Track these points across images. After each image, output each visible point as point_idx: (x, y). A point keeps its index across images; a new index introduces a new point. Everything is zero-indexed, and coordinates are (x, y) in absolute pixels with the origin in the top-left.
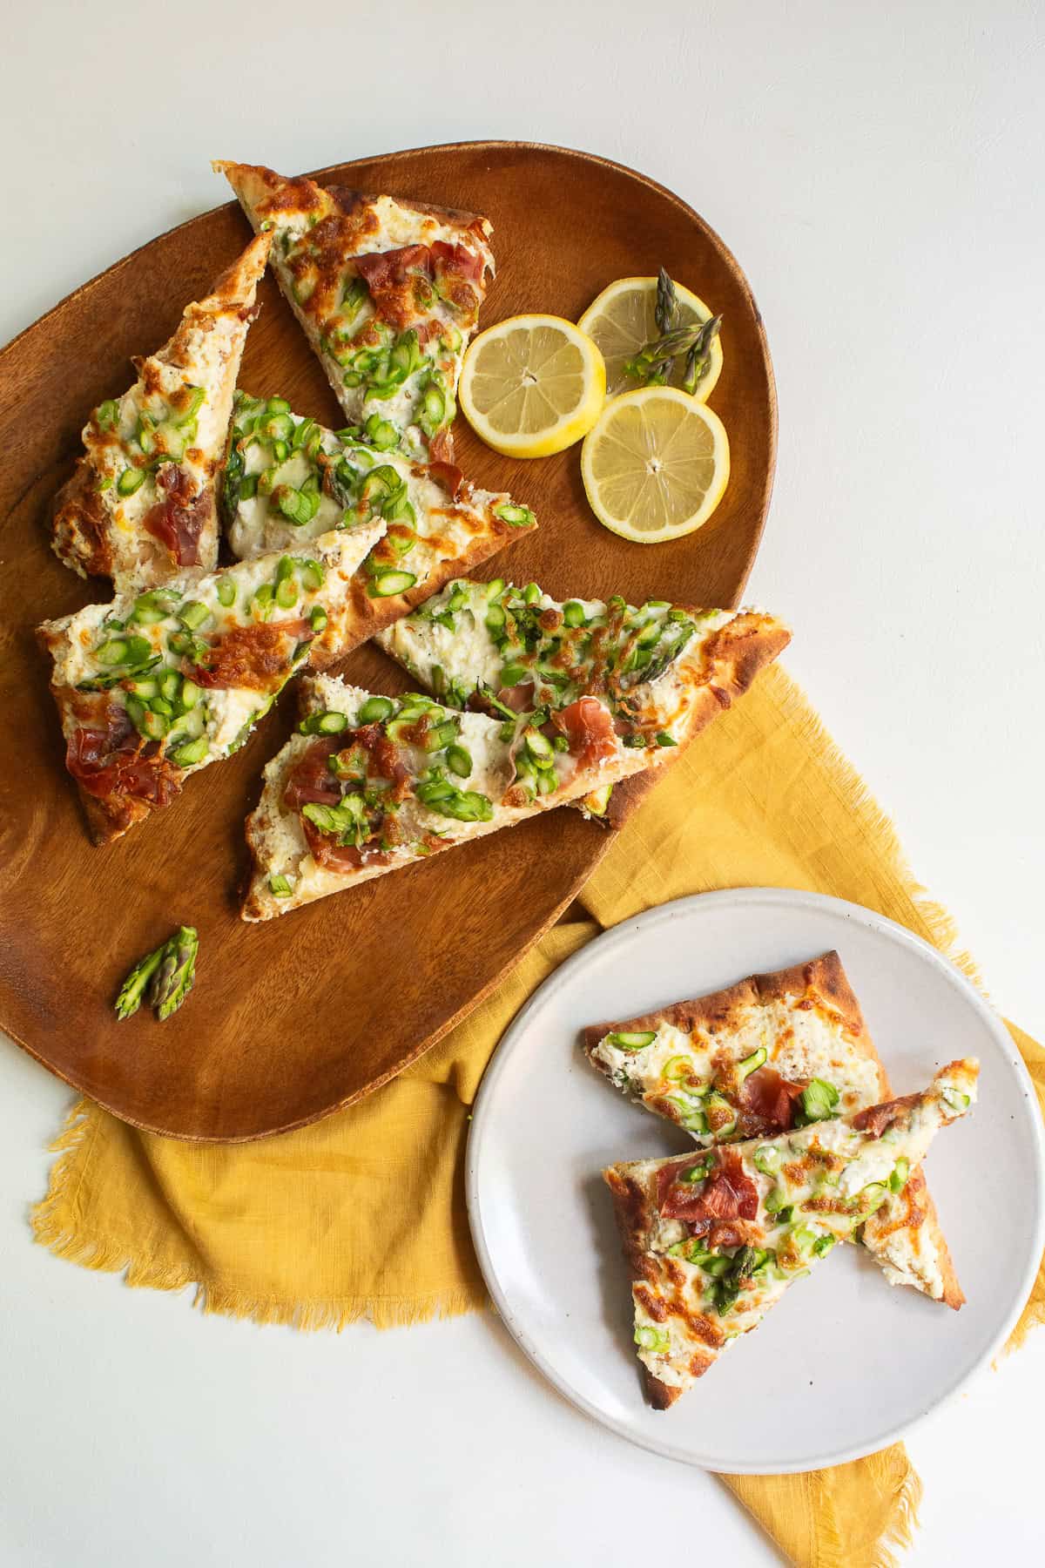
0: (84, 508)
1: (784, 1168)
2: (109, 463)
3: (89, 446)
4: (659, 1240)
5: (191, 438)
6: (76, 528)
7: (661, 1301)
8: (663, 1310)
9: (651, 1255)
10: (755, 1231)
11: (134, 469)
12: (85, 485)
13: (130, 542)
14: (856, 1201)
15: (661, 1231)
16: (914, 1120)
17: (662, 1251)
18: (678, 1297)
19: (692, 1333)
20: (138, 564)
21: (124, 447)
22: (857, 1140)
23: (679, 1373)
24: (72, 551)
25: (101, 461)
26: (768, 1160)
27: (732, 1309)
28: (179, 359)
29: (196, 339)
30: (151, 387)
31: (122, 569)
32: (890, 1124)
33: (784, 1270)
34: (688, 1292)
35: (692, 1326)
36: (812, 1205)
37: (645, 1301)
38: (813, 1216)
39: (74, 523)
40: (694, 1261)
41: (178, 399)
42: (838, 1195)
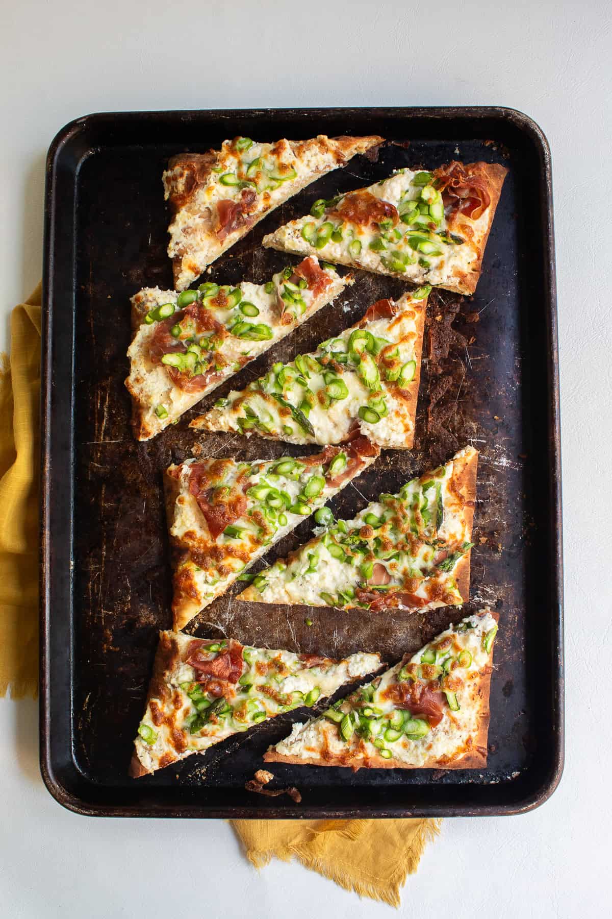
0: (198, 171)
1: (257, 664)
2: (227, 163)
3: (223, 149)
4: (177, 679)
5: (272, 189)
6: (185, 175)
7: (162, 714)
8: (161, 719)
9: (169, 686)
10: (231, 692)
11: (236, 176)
12: (207, 162)
13: (204, 203)
14: (286, 697)
15: (180, 674)
16: (331, 669)
17: (177, 685)
18: (173, 715)
19: (171, 739)
20: (198, 216)
21: (240, 164)
22: (298, 666)
23: (152, 760)
24: (173, 183)
25: (224, 159)
26: (252, 655)
27: (199, 732)
28: (298, 152)
29: (313, 152)
30: (276, 152)
31: (189, 210)
32: (318, 665)
33: (234, 721)
34: (179, 714)
35: (172, 734)
36: (263, 689)
37: (153, 710)
38: (260, 696)
39: (186, 173)
40: (191, 696)
41: (283, 168)
42: (278, 689)
